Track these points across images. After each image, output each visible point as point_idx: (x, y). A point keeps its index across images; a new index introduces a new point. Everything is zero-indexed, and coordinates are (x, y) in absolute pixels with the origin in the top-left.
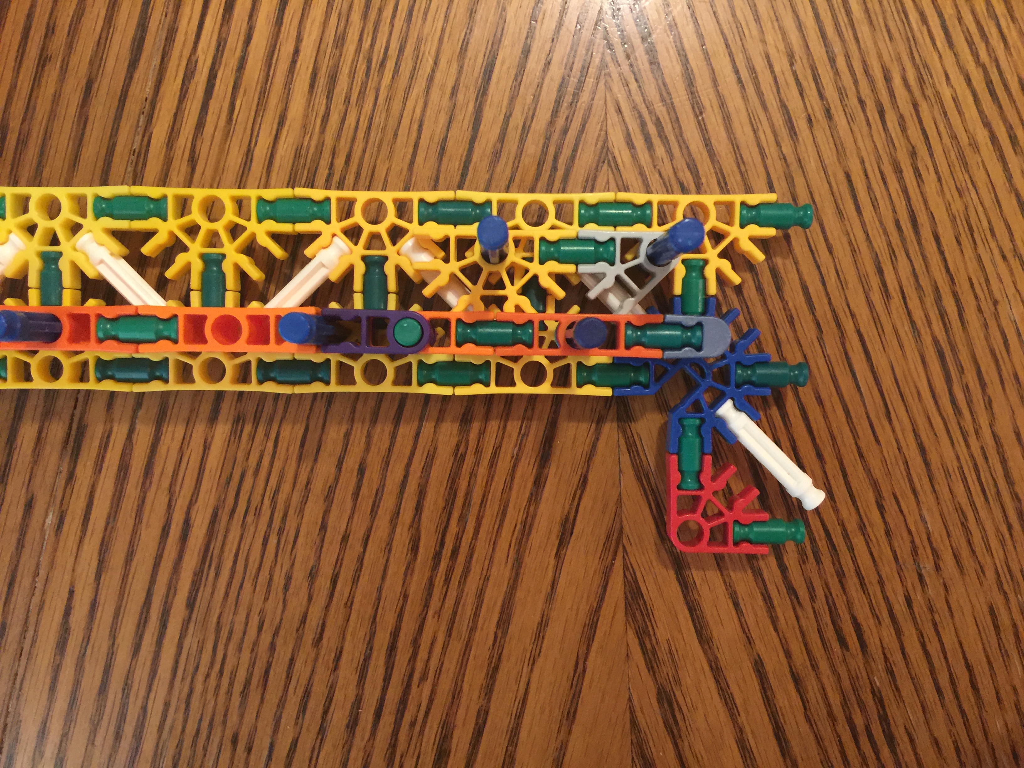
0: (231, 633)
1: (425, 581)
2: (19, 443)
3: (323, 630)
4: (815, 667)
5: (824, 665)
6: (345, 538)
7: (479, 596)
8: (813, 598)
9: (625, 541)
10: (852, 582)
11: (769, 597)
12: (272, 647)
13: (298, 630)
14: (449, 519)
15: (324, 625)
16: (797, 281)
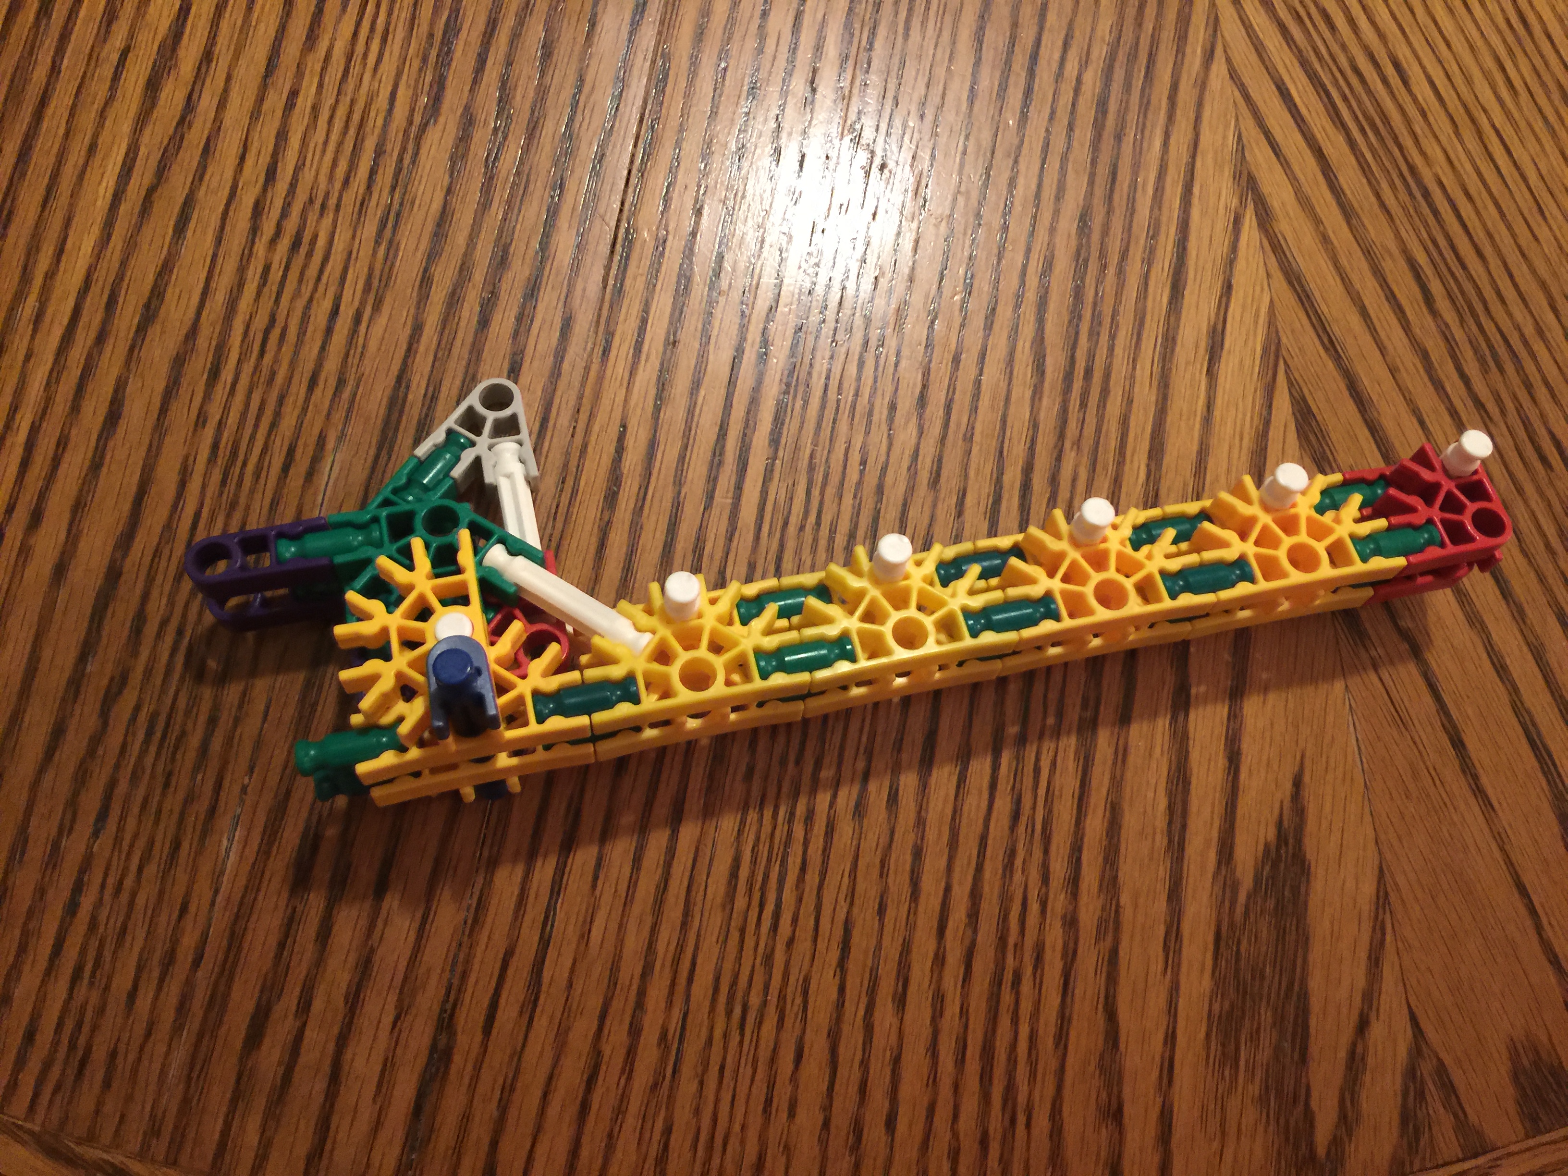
0: (826, 476)
1: (1057, 406)
2: (553, 251)
3: (939, 468)
4: (1520, 491)
5: (1529, 489)
6: (956, 360)
7: (1124, 423)
8: (1503, 412)
9: (1284, 353)
10: (1542, 393)
11: (1456, 412)
12: (880, 490)
13: (909, 469)
14: (1077, 333)
15: (940, 460)
16: (1423, 76)
